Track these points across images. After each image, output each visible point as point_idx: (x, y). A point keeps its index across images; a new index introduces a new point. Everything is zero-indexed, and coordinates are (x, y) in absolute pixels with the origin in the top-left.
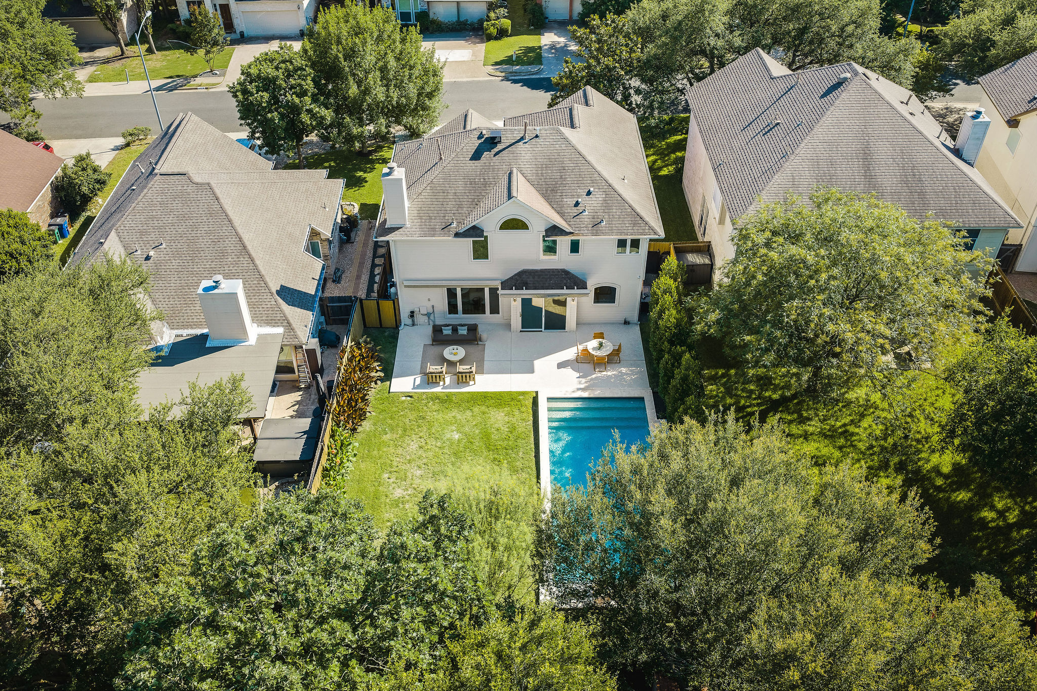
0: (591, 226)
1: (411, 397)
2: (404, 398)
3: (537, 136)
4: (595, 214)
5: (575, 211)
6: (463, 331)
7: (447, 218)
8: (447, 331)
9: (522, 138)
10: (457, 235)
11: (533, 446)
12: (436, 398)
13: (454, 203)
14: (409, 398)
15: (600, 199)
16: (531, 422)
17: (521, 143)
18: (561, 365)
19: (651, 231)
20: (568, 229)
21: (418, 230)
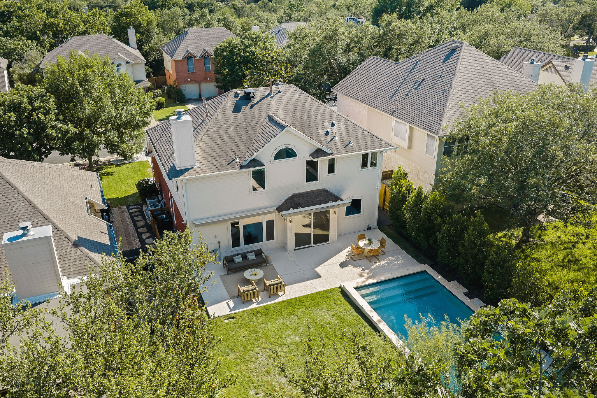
0: (344, 147)
1: (233, 318)
2: (227, 321)
3: (279, 92)
4: (343, 138)
5: (328, 138)
6: (252, 257)
7: (229, 155)
8: (238, 259)
9: (269, 94)
10: (242, 167)
11: (369, 327)
12: (256, 313)
13: (231, 144)
14: (231, 320)
15: (343, 128)
16: (352, 310)
17: (269, 98)
18: (343, 265)
19: (387, 145)
20: (328, 152)
21: (207, 168)
